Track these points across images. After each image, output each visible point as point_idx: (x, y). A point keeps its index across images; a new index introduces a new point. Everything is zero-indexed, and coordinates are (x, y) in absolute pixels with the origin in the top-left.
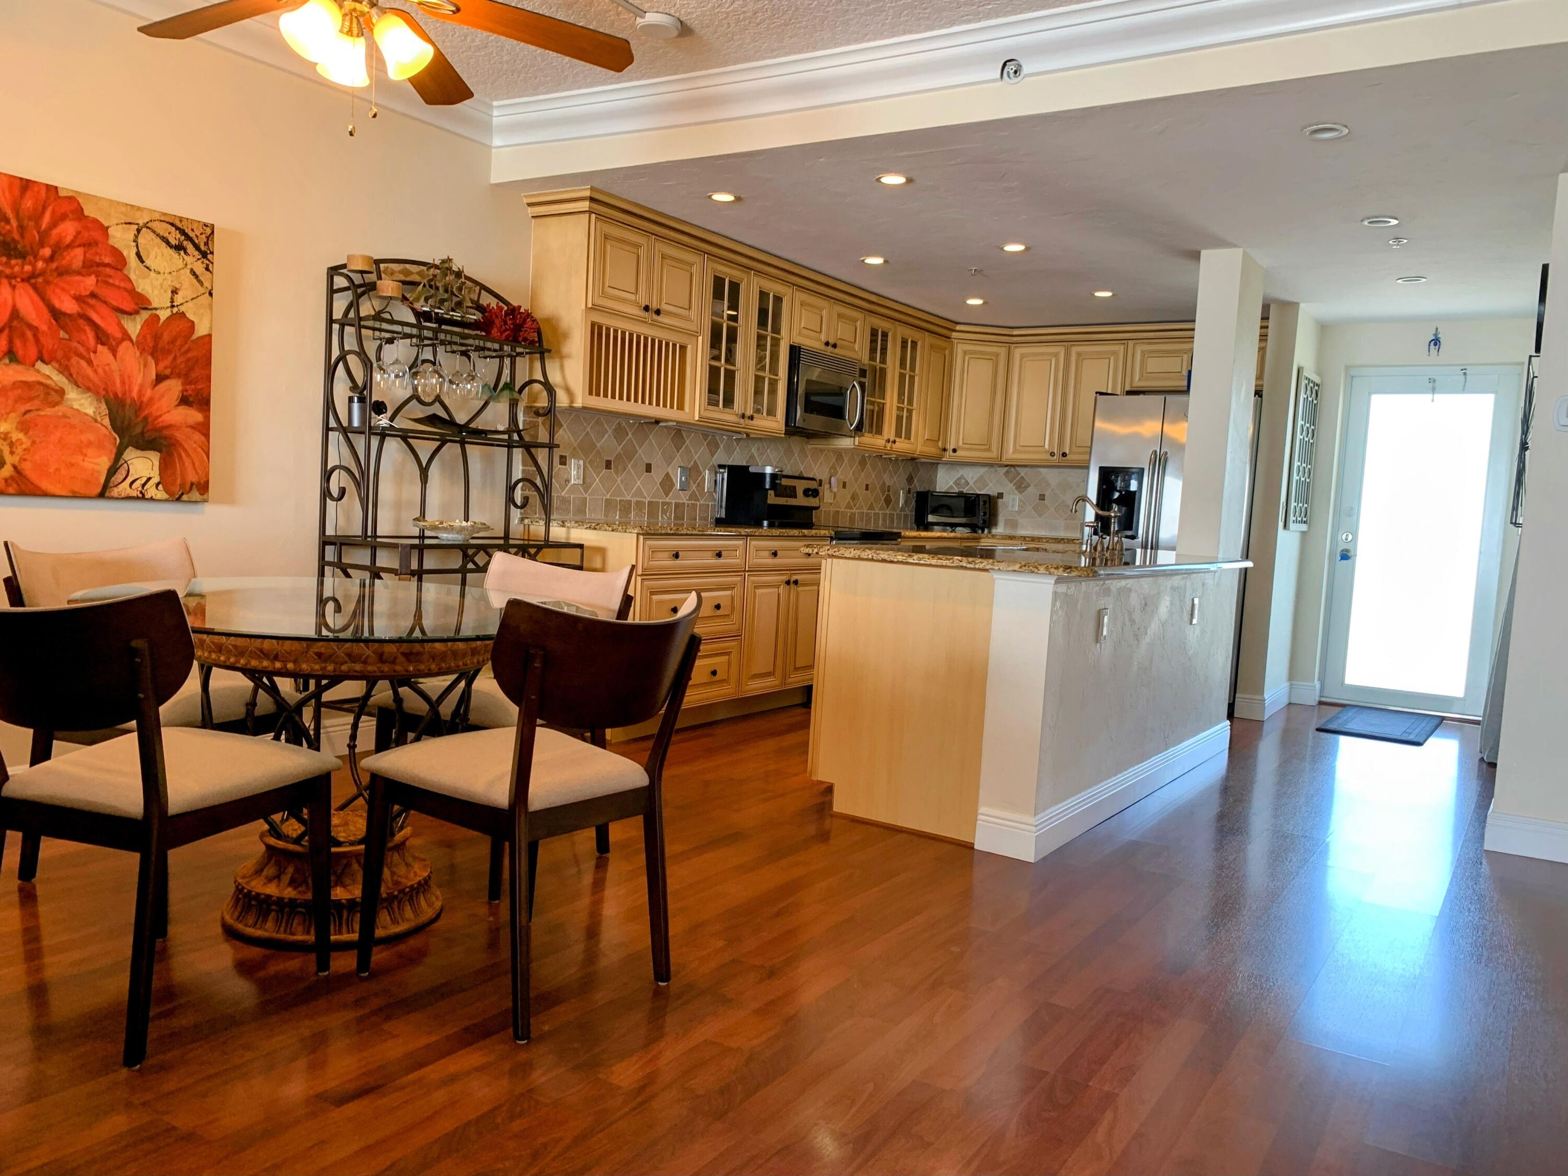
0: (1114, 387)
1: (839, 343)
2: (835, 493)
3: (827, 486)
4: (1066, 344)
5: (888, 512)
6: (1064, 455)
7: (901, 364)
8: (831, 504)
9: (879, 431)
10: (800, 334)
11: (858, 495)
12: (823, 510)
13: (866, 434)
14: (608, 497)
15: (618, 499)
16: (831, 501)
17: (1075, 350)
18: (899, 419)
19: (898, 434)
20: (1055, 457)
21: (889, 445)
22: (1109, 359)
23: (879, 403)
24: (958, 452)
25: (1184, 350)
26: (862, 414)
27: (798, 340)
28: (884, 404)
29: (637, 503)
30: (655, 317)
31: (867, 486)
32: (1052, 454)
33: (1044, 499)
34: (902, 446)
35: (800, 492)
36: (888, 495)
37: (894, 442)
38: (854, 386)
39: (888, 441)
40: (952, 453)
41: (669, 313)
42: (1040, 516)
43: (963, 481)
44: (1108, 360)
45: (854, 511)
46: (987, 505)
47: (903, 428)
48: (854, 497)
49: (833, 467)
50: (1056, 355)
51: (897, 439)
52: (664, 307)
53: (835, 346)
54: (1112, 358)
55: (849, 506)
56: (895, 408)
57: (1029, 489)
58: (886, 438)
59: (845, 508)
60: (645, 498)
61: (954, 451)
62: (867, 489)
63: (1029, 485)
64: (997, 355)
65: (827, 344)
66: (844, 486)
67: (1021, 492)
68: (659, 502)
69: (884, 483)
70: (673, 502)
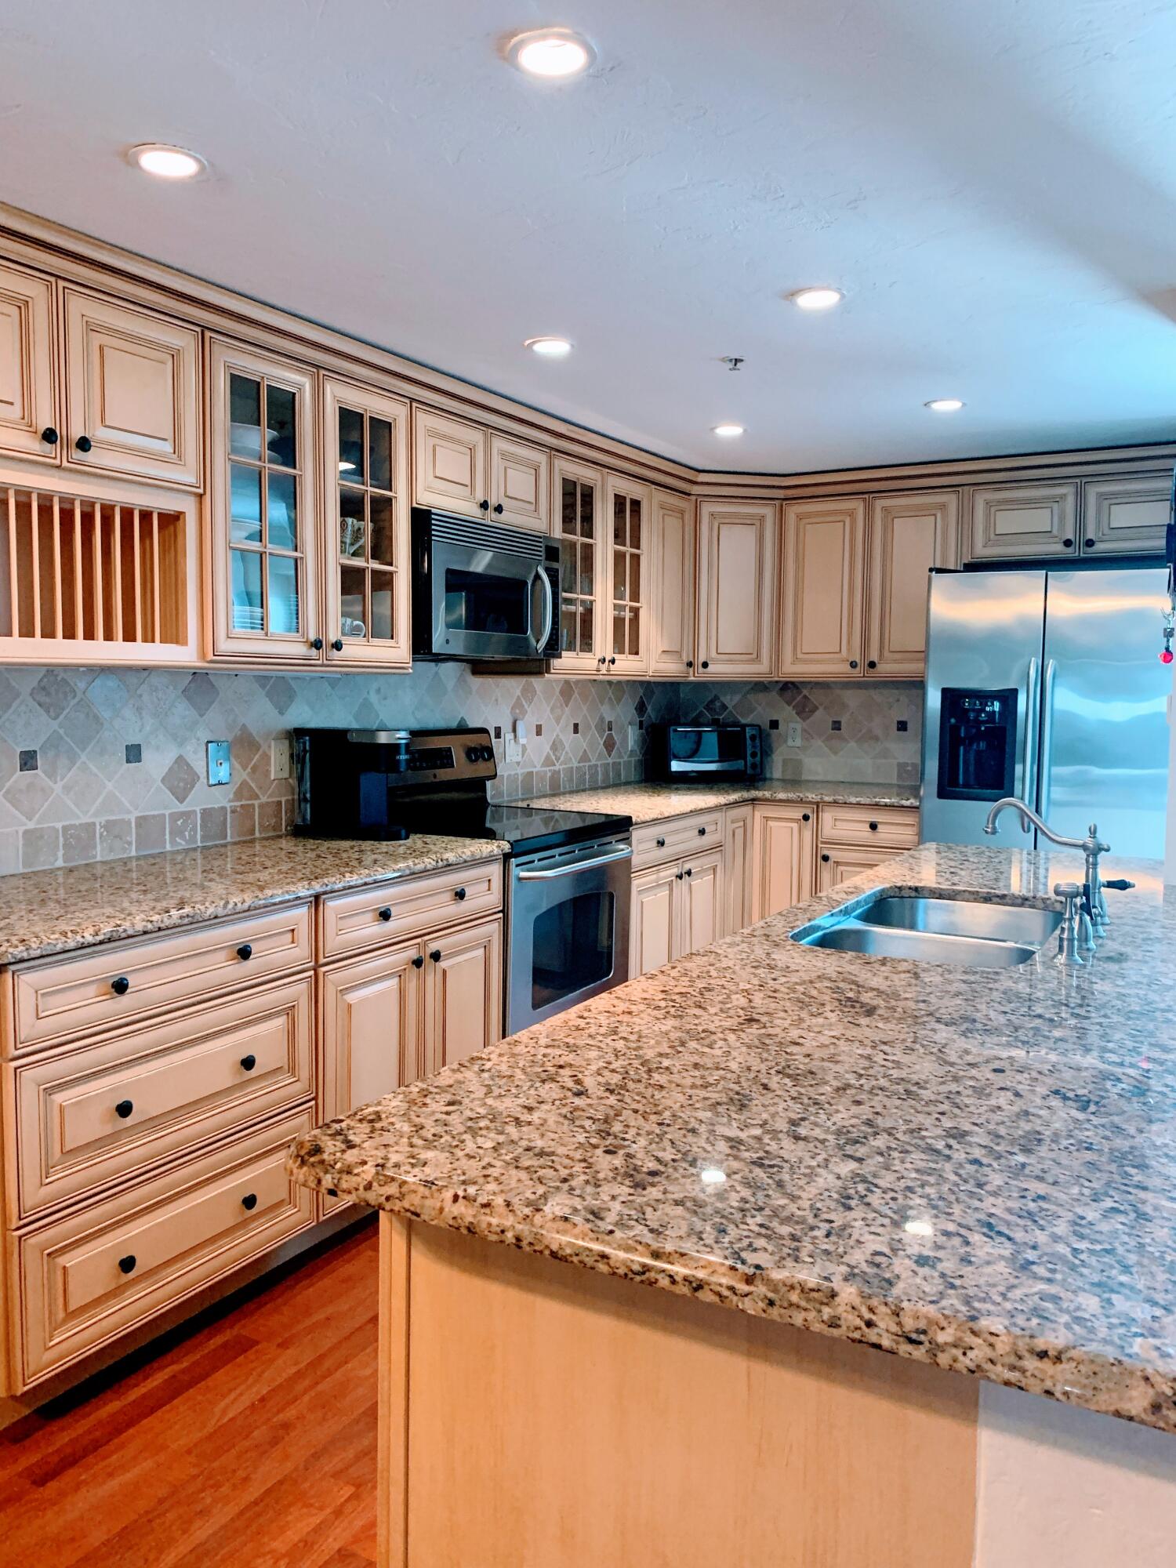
0: (944, 558)
1: (505, 503)
2: (524, 746)
3: (509, 736)
4: (866, 496)
5: (610, 760)
6: (872, 665)
7: (616, 536)
8: (518, 763)
9: (587, 644)
10: (428, 489)
11: (561, 741)
12: (506, 775)
13: (564, 654)
14: (31, 825)
15: (59, 825)
16: (519, 759)
17: (880, 504)
18: (618, 622)
19: (619, 647)
20: (858, 669)
21: (604, 668)
22: (935, 515)
23: (583, 602)
24: (710, 666)
25: (1054, 497)
26: (555, 622)
27: (426, 499)
28: (591, 602)
29: (109, 826)
30: (78, 455)
31: (576, 726)
32: (853, 665)
33: (839, 729)
34: (627, 666)
35: (458, 756)
36: (610, 737)
37: (613, 661)
38: (538, 577)
39: (603, 661)
40: (701, 670)
41: (112, 446)
42: (835, 753)
43: (718, 704)
44: (933, 518)
45: (556, 768)
46: (757, 741)
47: (627, 635)
48: (555, 746)
49: (518, 705)
50: (851, 514)
51: (617, 656)
52: (98, 433)
53: (499, 509)
54: (939, 516)
55: (548, 762)
56: (610, 607)
57: (817, 713)
58: (599, 656)
59: (543, 765)
60: (129, 812)
61: (705, 665)
62: (576, 731)
63: (816, 708)
64: (762, 518)
65: (484, 505)
66: (539, 732)
67: (804, 719)
68: (164, 815)
69: (602, 719)
70: (198, 809)
